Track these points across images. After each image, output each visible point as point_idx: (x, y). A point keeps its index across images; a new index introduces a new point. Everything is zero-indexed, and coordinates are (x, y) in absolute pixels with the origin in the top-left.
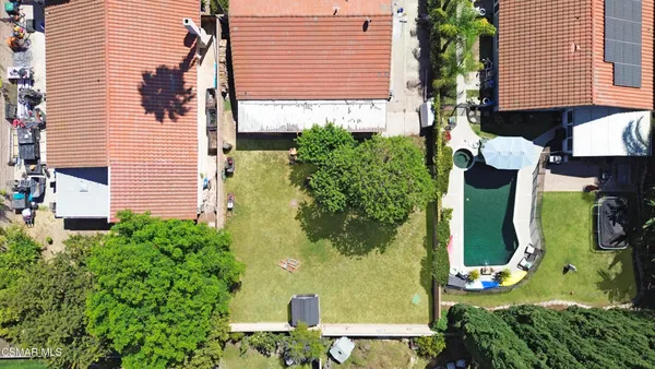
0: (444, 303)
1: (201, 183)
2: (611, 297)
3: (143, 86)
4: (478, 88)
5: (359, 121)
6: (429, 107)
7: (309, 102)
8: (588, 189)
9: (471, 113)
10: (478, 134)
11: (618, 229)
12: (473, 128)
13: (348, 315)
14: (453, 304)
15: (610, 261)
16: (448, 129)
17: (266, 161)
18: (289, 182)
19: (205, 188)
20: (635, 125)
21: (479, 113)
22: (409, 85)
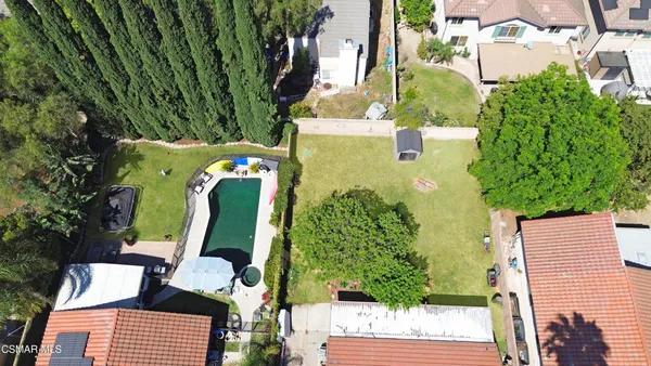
0: (283, 149)
1: (520, 263)
2: (134, 149)
3: (604, 353)
4: (226, 353)
5: (360, 314)
6: (283, 329)
7: (415, 337)
8: (131, 243)
9: (236, 325)
10: (233, 302)
11: (114, 202)
12: (237, 308)
13: (369, 143)
14: (275, 148)
15: (127, 178)
16: (263, 308)
17: (454, 284)
18: (428, 261)
19: (515, 259)
20: (75, 294)
21: (229, 324)
22: (300, 360)
